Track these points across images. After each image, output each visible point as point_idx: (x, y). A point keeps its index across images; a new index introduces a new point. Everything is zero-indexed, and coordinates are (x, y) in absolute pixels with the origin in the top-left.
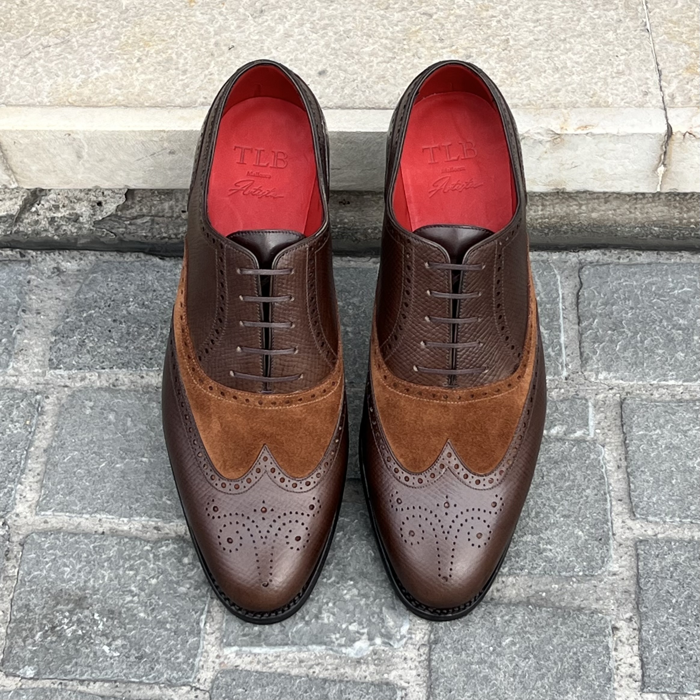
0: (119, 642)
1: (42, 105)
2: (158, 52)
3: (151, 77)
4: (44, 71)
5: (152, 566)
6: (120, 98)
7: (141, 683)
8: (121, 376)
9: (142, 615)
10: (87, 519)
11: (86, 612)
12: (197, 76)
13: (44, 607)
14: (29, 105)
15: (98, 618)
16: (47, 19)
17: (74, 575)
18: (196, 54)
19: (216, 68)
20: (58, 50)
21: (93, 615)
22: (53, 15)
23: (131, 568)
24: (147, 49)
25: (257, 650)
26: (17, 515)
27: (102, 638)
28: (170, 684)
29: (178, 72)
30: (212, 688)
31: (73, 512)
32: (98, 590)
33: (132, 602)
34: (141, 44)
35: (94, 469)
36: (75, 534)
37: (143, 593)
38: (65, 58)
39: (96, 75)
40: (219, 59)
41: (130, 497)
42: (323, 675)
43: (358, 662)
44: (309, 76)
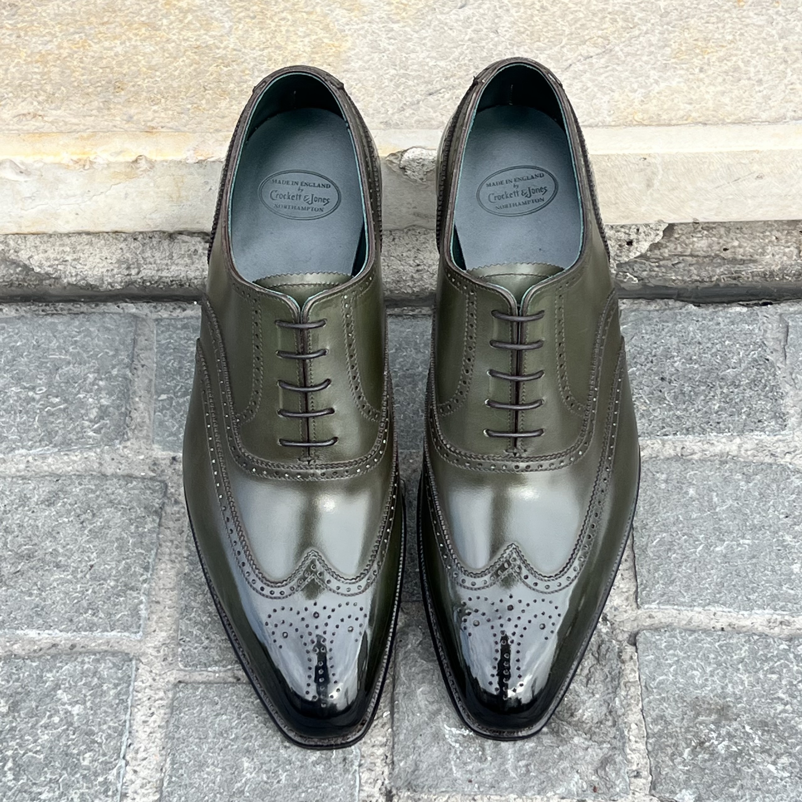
0: (785, 760)
1: (607, 125)
2: (721, 60)
3: (722, 88)
4: (596, 85)
5: (795, 668)
6: (694, 114)
8: (687, 443)
10: (700, 613)
11: (735, 725)
12: (776, 86)
13: (683, 719)
15: (751, 731)
16: (578, 25)
17: (706, 680)
18: (766, 61)
19: (795, 76)
20: (603, 61)
21: (744, 727)
22: (583, 21)
23: (772, 671)
24: (706, 57)
26: (616, 609)
27: (763, 756)
29: (752, 82)
31: (682, 604)
32: (741, 697)
33: (785, 711)
34: (698, 51)
35: (692, 553)
36: (693, 631)
37: (795, 701)
38: (614, 70)
39: (657, 89)
40: (795, 66)
41: (744, 586)
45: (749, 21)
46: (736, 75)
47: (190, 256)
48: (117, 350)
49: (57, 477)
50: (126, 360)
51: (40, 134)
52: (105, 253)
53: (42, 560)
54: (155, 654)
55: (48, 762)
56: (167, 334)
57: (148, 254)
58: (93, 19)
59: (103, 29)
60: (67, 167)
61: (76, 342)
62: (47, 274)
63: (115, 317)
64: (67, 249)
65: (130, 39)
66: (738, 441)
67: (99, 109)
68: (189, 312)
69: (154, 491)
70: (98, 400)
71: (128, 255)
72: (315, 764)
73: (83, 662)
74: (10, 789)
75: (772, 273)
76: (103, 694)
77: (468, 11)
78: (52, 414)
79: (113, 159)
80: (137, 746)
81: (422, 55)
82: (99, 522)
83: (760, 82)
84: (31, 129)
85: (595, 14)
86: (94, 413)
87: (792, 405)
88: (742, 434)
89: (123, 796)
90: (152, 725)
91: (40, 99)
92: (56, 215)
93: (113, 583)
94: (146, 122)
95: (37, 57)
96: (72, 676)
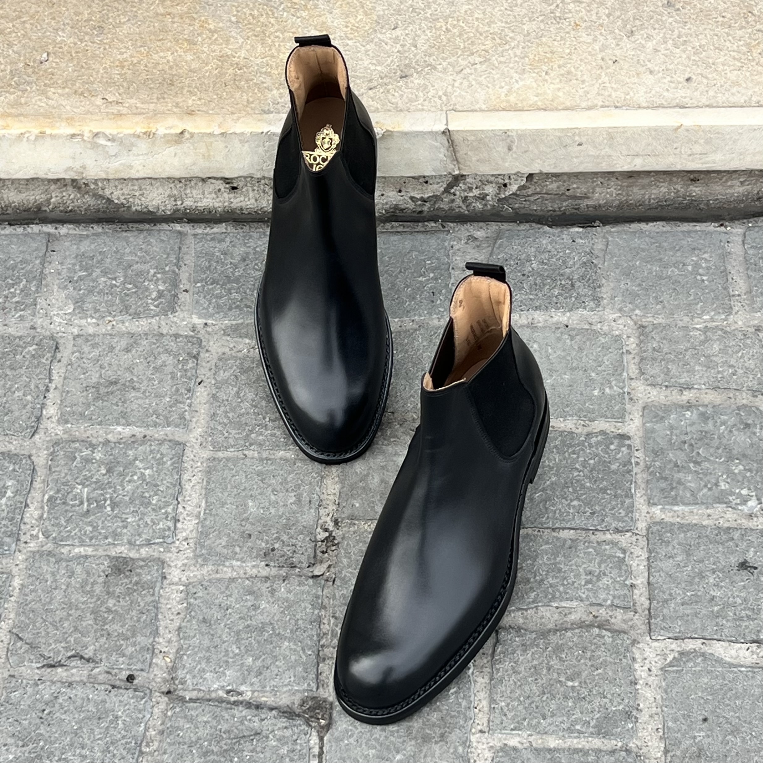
0: (575, 503)
1: (481, 110)
2: (559, 67)
3: (559, 86)
4: (477, 84)
5: (588, 451)
6: (539, 103)
7: (596, 530)
8: (536, 316)
9: (588, 484)
12: (593, 85)
14: (472, 111)
16: (469, 42)
18: (589, 67)
20: (483, 67)
22: (473, 39)
23: (574, 453)
24: (551, 64)
25: (676, 508)
28: (617, 531)
29: (578, 82)
30: (648, 534)
34: (546, 60)
37: (586, 470)
38: (490, 73)
39: (516, 86)
40: (608, 71)
41: (562, 403)
42: (727, 525)
43: (750, 516)
44: (679, 83)
45: (581, 39)
46: (569, 77)
47: (215, 193)
48: (168, 254)
49: (132, 335)
50: (175, 261)
51: (120, 115)
52: (161, 190)
53: (125, 385)
54: (194, 441)
55: (132, 501)
56: (201, 244)
57: (188, 191)
58: (153, 37)
59: (159, 43)
60: (139, 136)
61: (142, 249)
62: (122, 204)
63: (168, 233)
64: (136, 188)
65: (177, 51)
66: (568, 314)
67: (158, 99)
68: (215, 230)
69: (193, 344)
70: (157, 286)
71: (175, 192)
72: (291, 504)
73: (151, 445)
74: (109, 516)
75: (600, 205)
76: (165, 463)
77: (398, 32)
78: (128, 295)
79: (167, 132)
80: (185, 493)
81: (366, 63)
82: (159, 362)
83: (583, 82)
84: (115, 112)
85: (481, 34)
86: (154, 295)
87: (605, 292)
88: (571, 310)
89: (176, 521)
90: (194, 482)
91: (120, 92)
92: (131, 167)
93: (168, 399)
94: (188, 107)
95: (117, 63)
96: (145, 453)
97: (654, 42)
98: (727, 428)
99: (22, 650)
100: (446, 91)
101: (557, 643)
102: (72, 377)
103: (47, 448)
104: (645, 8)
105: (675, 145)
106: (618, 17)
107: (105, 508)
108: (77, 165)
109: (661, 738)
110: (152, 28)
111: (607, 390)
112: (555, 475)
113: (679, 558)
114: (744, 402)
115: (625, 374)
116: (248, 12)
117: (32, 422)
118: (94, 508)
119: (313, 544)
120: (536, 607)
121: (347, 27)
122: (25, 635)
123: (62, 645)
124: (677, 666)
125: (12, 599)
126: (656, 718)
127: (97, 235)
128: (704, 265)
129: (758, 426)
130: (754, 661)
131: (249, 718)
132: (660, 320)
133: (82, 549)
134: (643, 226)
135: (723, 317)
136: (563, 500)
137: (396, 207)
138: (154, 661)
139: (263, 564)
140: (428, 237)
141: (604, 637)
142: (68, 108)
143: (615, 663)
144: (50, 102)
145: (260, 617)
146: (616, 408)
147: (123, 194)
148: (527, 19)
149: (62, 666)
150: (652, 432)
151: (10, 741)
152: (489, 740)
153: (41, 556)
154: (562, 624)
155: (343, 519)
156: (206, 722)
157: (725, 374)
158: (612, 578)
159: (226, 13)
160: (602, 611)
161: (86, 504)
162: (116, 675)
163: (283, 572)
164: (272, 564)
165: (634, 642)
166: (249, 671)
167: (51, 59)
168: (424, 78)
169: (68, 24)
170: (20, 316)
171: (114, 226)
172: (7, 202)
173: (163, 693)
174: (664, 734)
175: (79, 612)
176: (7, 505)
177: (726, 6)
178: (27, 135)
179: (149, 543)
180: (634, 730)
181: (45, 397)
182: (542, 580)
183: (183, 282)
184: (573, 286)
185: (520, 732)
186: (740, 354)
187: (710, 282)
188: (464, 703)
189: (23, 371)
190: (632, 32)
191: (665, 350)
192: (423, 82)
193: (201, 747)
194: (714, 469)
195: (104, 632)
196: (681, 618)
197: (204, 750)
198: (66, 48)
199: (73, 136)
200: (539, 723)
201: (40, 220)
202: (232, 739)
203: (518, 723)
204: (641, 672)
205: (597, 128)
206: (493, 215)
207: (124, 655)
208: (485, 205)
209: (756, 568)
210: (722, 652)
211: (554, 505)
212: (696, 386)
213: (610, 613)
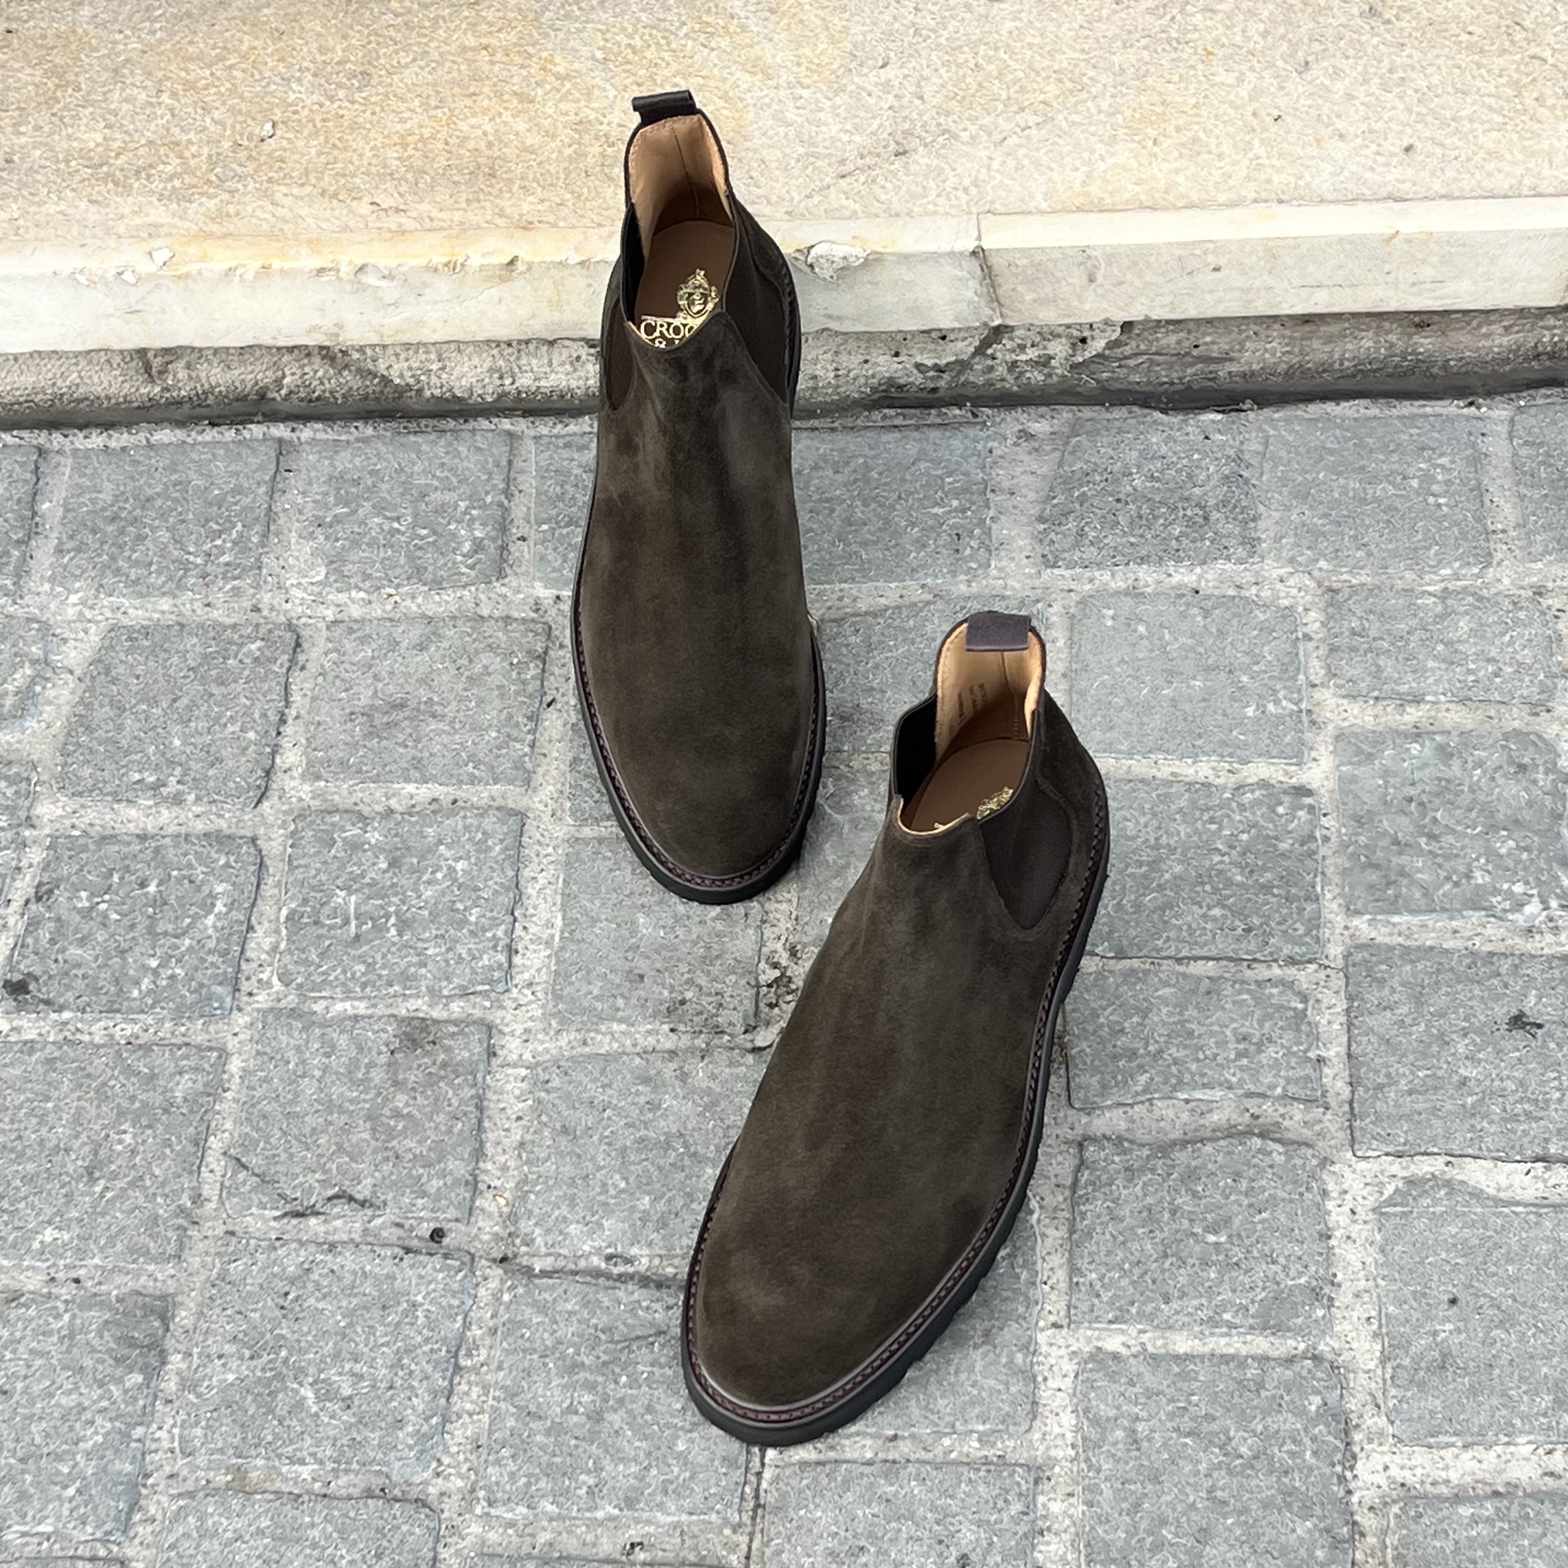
0: (1217, 912)
1: (1042, 213)
2: (1179, 129)
3: (1177, 165)
4: (1032, 163)
5: (1238, 818)
6: (1142, 197)
7: (1255, 960)
8: (1141, 575)
9: (1239, 878)
10: (1139, 761)
12: (1239, 161)
14: (1023, 213)
16: (1017, 88)
18: (1232, 130)
20: (1043, 132)
22: (1024, 82)
23: (1212, 821)
24: (1162, 125)
25: (1396, 919)
28: (1292, 961)
29: (1212, 156)
30: (1347, 966)
31: (1120, 752)
32: (1175, 848)
34: (1154, 118)
35: (1135, 697)
36: (1130, 781)
37: (1234, 852)
38: (1054, 144)
39: (1102, 166)
40: (1265, 135)
41: (1190, 731)
42: (1487, 948)
43: (1529, 931)
44: (1393, 155)
45: (1217, 79)
46: (1196, 148)
47: (571, 363)
48: (490, 474)
49: (430, 620)
50: (502, 486)
51: (402, 232)
52: (476, 361)
53: (418, 710)
54: (541, 807)
55: (434, 916)
56: (547, 455)
57: (523, 361)
58: (456, 90)
59: (468, 102)
60: (436, 270)
61: (443, 464)
62: (408, 385)
63: (489, 435)
64: (433, 356)
65: (500, 114)
66: (1198, 570)
67: (468, 202)
68: (572, 428)
69: (537, 634)
70: (472, 530)
71: (501, 363)
72: (714, 919)
73: (465, 817)
74: (394, 944)
76: (490, 849)
77: (889, 72)
78: (421, 548)
79: (486, 261)
80: (526, 902)
81: (835, 129)
82: (478, 668)
83: (1220, 156)
84: (393, 227)
85: (1038, 74)
86: (467, 547)
87: (1266, 529)
88: (1205, 563)
89: (511, 951)
90: (542, 882)
91: (401, 189)
92: (421, 323)
93: (494, 734)
94: (521, 215)
95: (396, 139)
96: (455, 831)
97: (1347, 80)
98: (1484, 772)
99: (248, 1187)
100: (976, 178)
101: (1188, 1167)
102: (326, 697)
103: (284, 826)
104: (1330, 20)
105: (1387, 268)
106: (1282, 37)
107: (388, 930)
108: (328, 323)
109: (1376, 1335)
110: (455, 74)
111: (1271, 707)
112: (1180, 862)
113: (1403, 1010)
114: (1516, 724)
115: (1301, 677)
116: (625, 41)
117: (257, 778)
118: (368, 932)
119: (754, 991)
120: (1150, 1100)
121: (799, 64)
122: (254, 1161)
123: (318, 1176)
124: (1401, 1205)
125: (228, 1095)
126: (1366, 1298)
127: (365, 441)
128: (1440, 477)
129: (1541, 769)
130: (1539, 1194)
131: (644, 1304)
132: (1364, 578)
133: (347, 1005)
134: (1330, 407)
135: (1476, 570)
136: (1195, 908)
137: (891, 382)
138: (477, 1203)
139: (666, 1027)
140: (948, 434)
141: (1270, 1153)
142: (310, 220)
143: (1291, 1201)
144: (280, 212)
145: (662, 1123)
146: (1288, 739)
147: (410, 368)
148: (1119, 43)
149: (318, 1214)
150: (1351, 782)
151: (229, 1349)
152: (1071, 1341)
153: (277, 1018)
154: (1196, 1130)
155: (805, 946)
156: (571, 1313)
157: (1482, 673)
158: (1283, 1046)
159: (585, 44)
160: (1267, 1106)
161: (353, 923)
162: (412, 1229)
163: (700, 1042)
164: (682, 1028)
165: (1325, 1162)
166: (644, 1220)
167: (279, 133)
168: (938, 155)
169: (308, 69)
170: (233, 588)
171: (394, 424)
172: (206, 386)
173: (494, 1260)
174: (1380, 1327)
175: (344, 1118)
176: (215, 927)
177: (1475, 13)
178: (239, 272)
179: (465, 994)
180: (1329, 1321)
181: (279, 733)
182: (1160, 1051)
183: (516, 523)
184: (1206, 518)
185: (1124, 1327)
186: (1507, 638)
187: (1451, 507)
188: (1024, 1275)
189: (239, 687)
190: (1307, 63)
191: (1373, 633)
192: (935, 162)
193: (563, 1357)
194: (1463, 848)
195: (390, 1154)
196: (1408, 1117)
197: (568, 1362)
198: (305, 112)
199: (321, 271)
200: (1159, 1309)
201: (264, 414)
202: (618, 1342)
203: (1120, 1309)
204: (1338, 1217)
205: (1247, 241)
206: (1064, 392)
207: (423, 1194)
208: (1049, 375)
209: (1540, 1026)
210: (1482, 1178)
211: (1177, 916)
212: (1428, 698)
213: (1282, 1110)
